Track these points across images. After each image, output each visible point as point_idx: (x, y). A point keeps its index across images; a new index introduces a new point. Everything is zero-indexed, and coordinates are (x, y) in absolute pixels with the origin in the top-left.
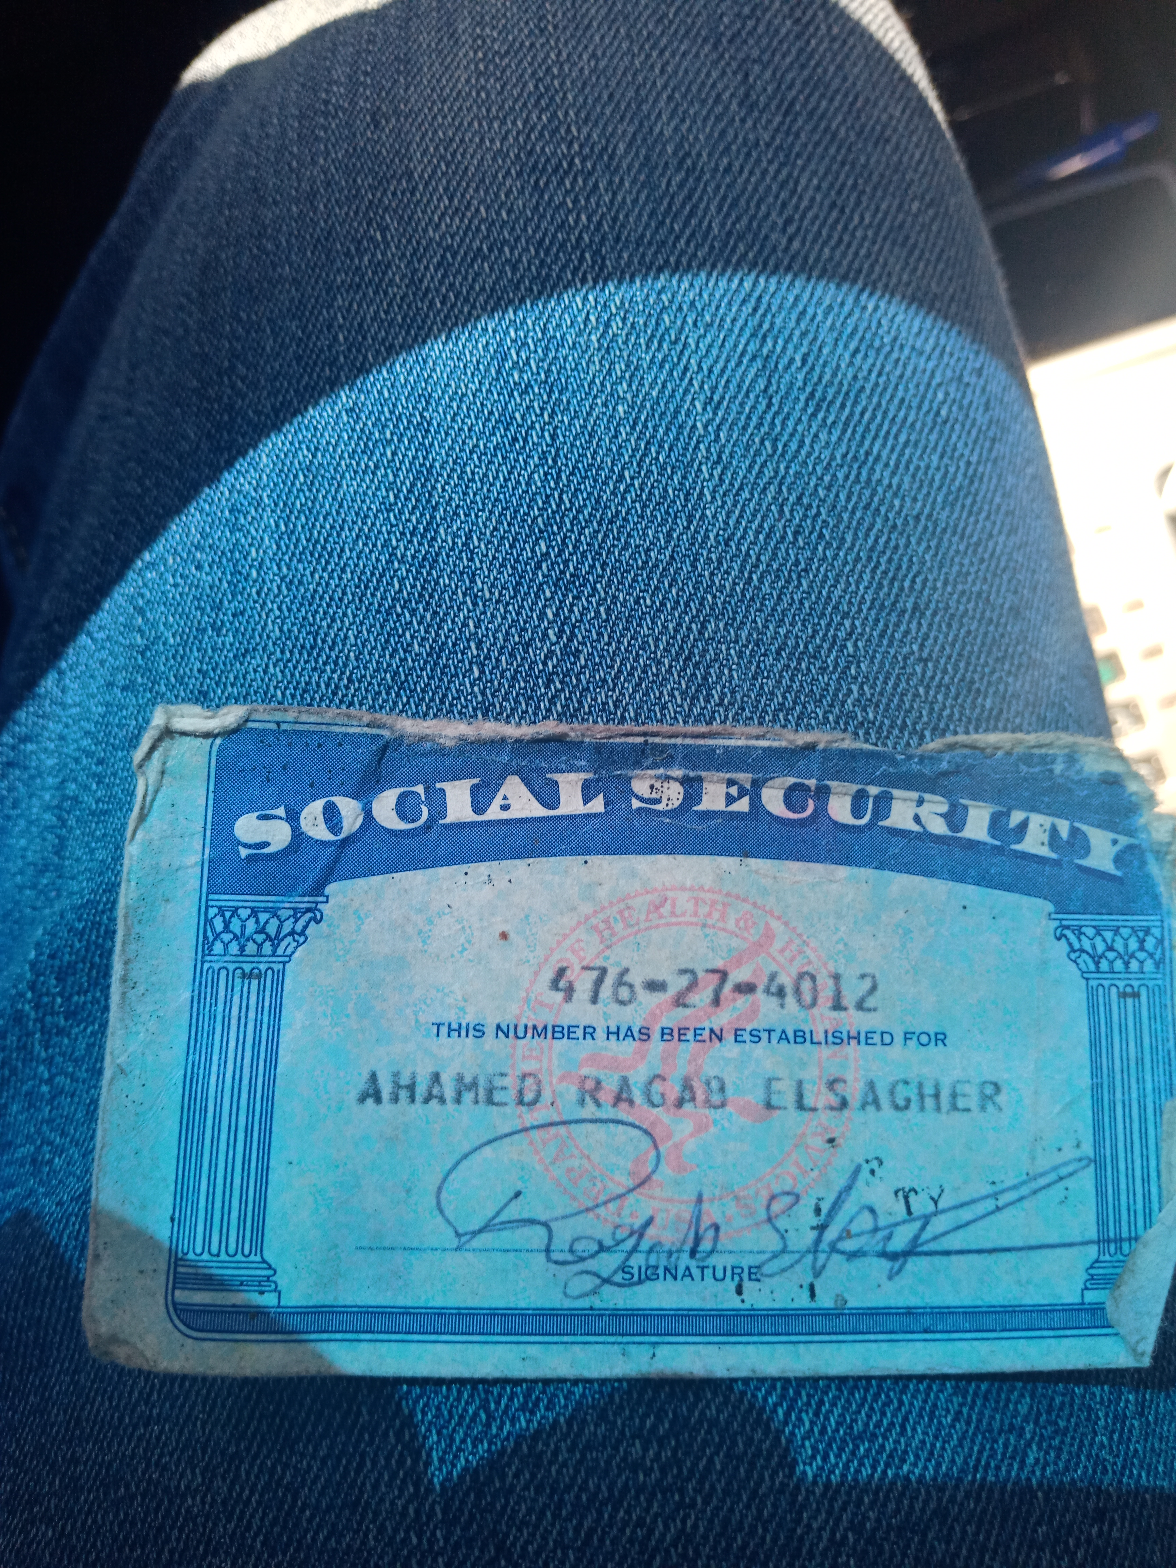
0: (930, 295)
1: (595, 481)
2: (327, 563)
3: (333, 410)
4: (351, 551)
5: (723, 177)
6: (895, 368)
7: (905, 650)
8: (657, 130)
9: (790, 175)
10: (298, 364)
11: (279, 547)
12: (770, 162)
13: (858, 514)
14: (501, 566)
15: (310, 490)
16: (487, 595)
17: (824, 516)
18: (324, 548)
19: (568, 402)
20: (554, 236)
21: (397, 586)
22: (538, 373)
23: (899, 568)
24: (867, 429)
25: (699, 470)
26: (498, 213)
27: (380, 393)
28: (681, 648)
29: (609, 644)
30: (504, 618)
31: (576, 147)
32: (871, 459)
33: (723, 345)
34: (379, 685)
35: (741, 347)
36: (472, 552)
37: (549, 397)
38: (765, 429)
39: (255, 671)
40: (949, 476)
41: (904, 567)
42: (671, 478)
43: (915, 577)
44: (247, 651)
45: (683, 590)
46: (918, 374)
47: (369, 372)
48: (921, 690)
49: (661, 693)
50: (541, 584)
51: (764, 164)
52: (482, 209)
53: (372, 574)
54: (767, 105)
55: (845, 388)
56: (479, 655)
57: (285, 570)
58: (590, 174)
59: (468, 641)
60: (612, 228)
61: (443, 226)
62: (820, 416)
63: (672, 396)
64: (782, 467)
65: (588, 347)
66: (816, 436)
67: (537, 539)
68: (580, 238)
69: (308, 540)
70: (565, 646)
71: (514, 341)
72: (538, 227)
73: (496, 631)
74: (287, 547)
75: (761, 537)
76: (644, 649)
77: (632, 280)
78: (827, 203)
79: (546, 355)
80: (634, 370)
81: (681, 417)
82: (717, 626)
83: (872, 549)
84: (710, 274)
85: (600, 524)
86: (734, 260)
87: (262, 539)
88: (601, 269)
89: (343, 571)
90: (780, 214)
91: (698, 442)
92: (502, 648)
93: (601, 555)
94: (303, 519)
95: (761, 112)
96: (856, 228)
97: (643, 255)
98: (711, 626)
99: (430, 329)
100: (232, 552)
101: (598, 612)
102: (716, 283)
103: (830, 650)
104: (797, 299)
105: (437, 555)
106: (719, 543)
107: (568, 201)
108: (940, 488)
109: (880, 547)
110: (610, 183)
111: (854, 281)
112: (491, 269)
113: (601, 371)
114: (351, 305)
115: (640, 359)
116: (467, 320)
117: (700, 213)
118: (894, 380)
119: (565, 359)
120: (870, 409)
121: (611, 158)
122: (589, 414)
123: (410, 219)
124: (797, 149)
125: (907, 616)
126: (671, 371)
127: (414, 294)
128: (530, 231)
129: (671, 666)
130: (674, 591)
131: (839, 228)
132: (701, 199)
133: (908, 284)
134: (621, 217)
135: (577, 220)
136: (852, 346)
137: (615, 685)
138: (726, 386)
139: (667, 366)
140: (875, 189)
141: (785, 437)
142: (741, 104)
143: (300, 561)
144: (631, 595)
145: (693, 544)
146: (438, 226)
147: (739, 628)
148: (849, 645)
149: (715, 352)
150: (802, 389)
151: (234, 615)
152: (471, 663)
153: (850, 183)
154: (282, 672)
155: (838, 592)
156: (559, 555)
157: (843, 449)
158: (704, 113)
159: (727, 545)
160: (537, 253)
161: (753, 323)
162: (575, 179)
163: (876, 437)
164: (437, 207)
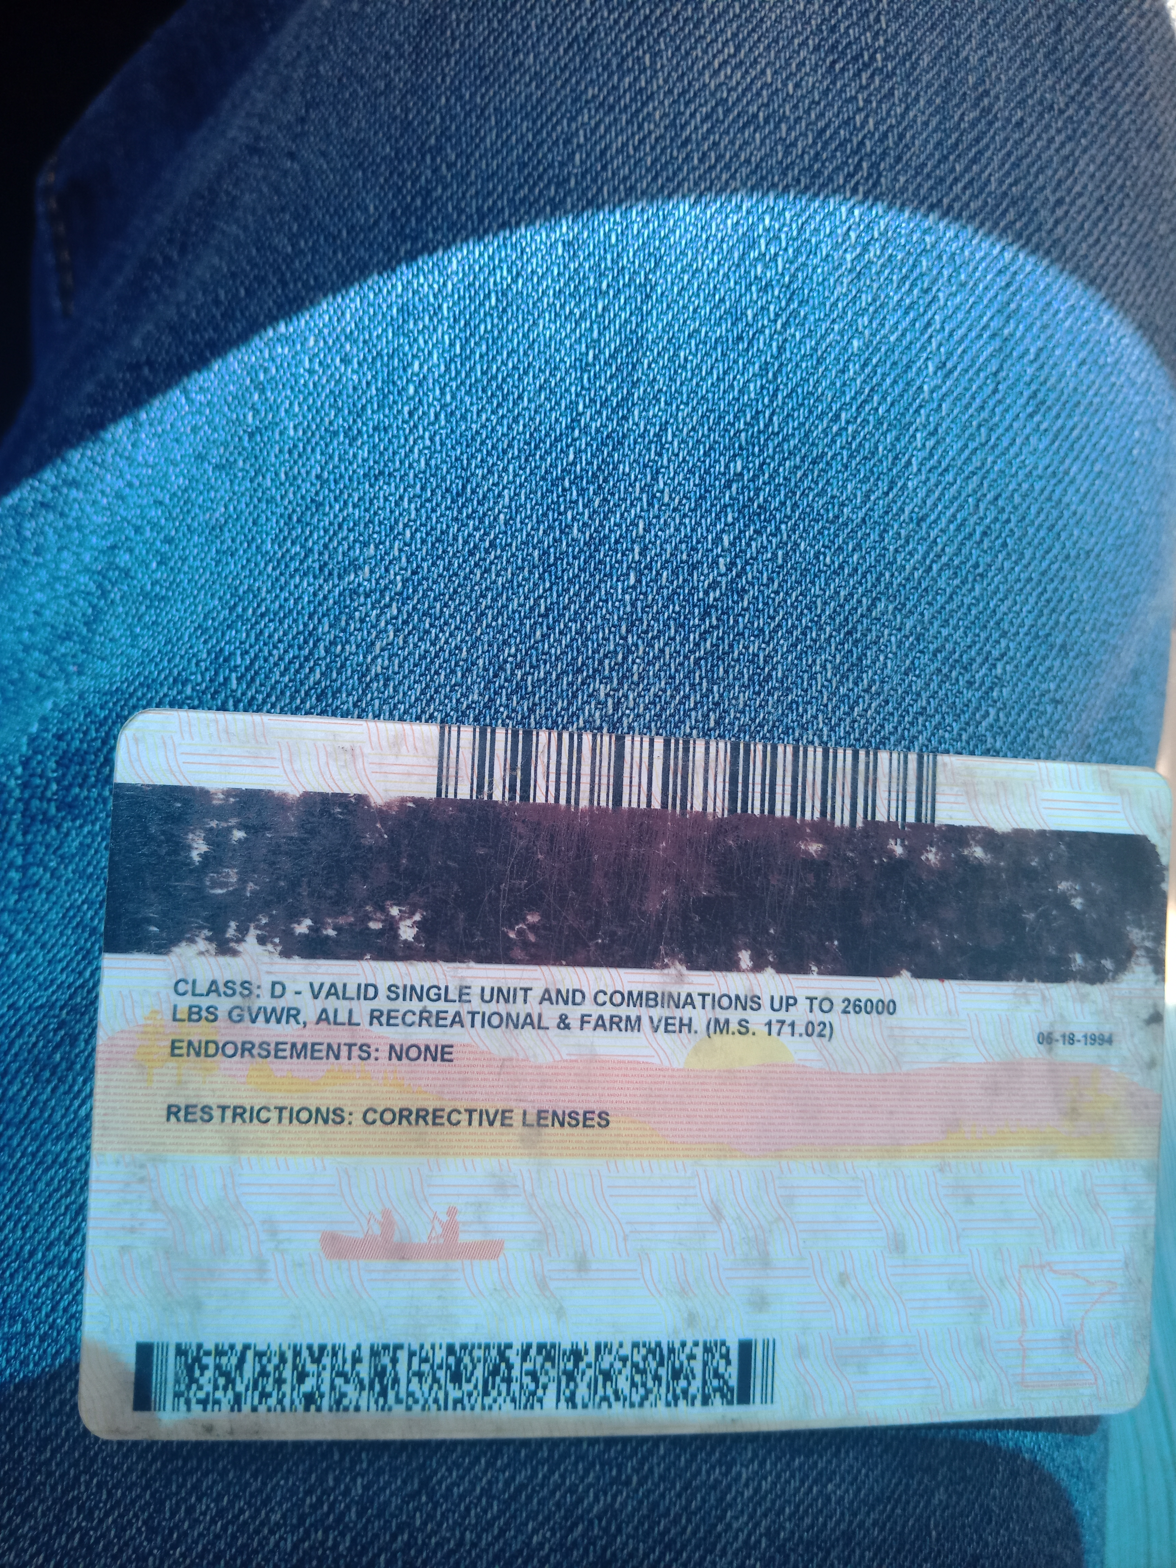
0: (1153, 327)
1: (811, 412)
2: (499, 405)
3: (548, 236)
4: (529, 401)
5: (1013, 131)
6: (1110, 392)
7: (1044, 686)
8: (964, 54)
9: (1072, 152)
10: (520, 171)
11: (448, 369)
12: (1059, 131)
13: (1042, 533)
14: (689, 471)
15: (500, 318)
16: (666, 499)
17: (1012, 525)
18: (500, 388)
19: (805, 317)
20: (836, 132)
21: (571, 457)
22: (783, 274)
23: (1061, 600)
24: (1071, 448)
25: (914, 436)
26: (784, 84)
27: (607, 236)
28: (846, 619)
29: (777, 593)
30: (677, 530)
31: (881, 41)
32: (1067, 479)
33: (969, 312)
34: (523, 560)
35: (985, 319)
36: (662, 447)
37: (788, 305)
39: (386, 499)
40: (1123, 520)
41: (1065, 601)
42: (884, 434)
43: (1071, 614)
44: (381, 473)
45: (864, 558)
46: (1125, 406)
47: (599, 208)
48: (1046, 732)
49: (814, 661)
50: (725, 506)
51: (1053, 132)
52: (769, 72)
53: (547, 435)
54: (1070, 67)
55: (1063, 398)
56: (640, 562)
57: (448, 397)
58: (889, 76)
59: (633, 542)
60: (896, 145)
61: (722, 73)
62: (1037, 418)
63: (908, 348)
64: (990, 460)
65: (840, 265)
66: (1027, 438)
67: (735, 456)
68: (861, 143)
69: (484, 373)
70: (732, 581)
71: (767, 230)
72: (822, 115)
73: (666, 541)
74: (458, 373)
75: (952, 527)
76: (810, 609)
77: (901, 210)
78: (1096, 195)
79: (796, 257)
80: (879, 306)
81: (911, 374)
82: (886, 607)
83: (1043, 574)
84: (976, 231)
85: (803, 460)
86: (1002, 224)
87: (430, 353)
88: (875, 185)
89: (516, 420)
90: (1054, 192)
91: (921, 407)
92: (667, 561)
93: (794, 494)
94: (484, 348)
95: (1064, 72)
96: (1113, 232)
97: (920, 185)
98: (881, 606)
99: (680, 185)
100: (391, 357)
101: (775, 555)
102: (979, 243)
103: (981, 666)
104: (1048, 287)
105: (624, 436)
106: (911, 519)
107: (860, 97)
108: (1113, 529)
109: (1050, 574)
110: (906, 94)
111: (1099, 288)
112: (763, 142)
113: (846, 295)
114: (597, 125)
115: (887, 296)
116: (722, 190)
117: (984, 161)
118: (1106, 405)
119: (815, 269)
120: (1080, 426)
121: (913, 67)
122: (823, 337)
123: (687, 53)
124: (1085, 126)
125: (1054, 652)
126: (915, 320)
127: (672, 140)
128: (813, 116)
129: (831, 636)
130: (855, 557)
131: (1101, 225)
132: (987, 146)
133: (1140, 308)
134: (908, 136)
135: (865, 122)
136: (1081, 355)
137: (771, 638)
138: (961, 357)
139: (912, 315)
140: (1138, 196)
141: (1000, 431)
142: (1046, 56)
143: (468, 393)
144: (813, 547)
145: (887, 513)
146: (716, 73)
147: (907, 617)
148: (999, 666)
149: (960, 316)
150: (1029, 384)
151: (375, 428)
152: (629, 568)
153: (1119, 182)
154: (417, 510)
155: (1003, 608)
156: (752, 480)
157: (1046, 461)
158: (1012, 52)
159: (918, 524)
160: (815, 143)
161: (1003, 298)
162: (872, 76)
163: (1077, 458)
164: (720, 52)
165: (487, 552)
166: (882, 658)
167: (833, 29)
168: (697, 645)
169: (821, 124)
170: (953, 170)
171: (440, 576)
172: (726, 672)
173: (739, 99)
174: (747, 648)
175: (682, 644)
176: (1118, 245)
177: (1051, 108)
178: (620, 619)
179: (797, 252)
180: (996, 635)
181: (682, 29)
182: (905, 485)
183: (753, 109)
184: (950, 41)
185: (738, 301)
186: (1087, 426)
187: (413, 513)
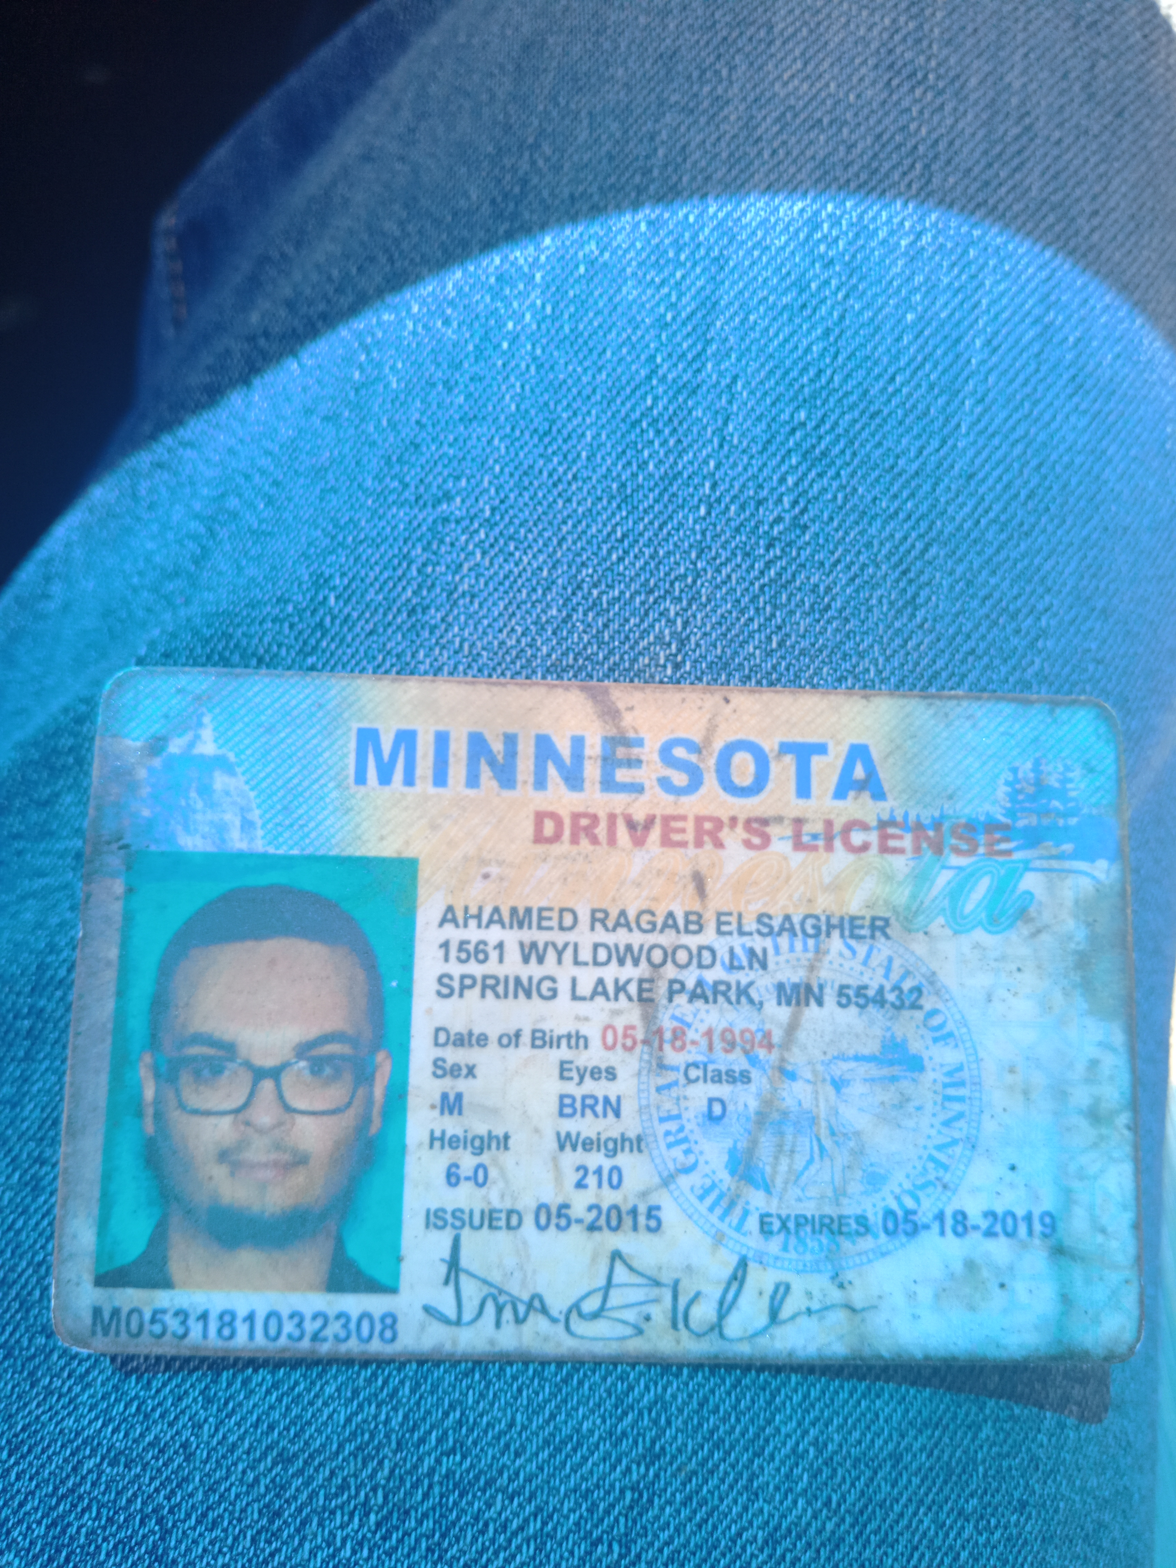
1: (868, 373)
5: (1052, 147)
8: (1008, 79)
16: (735, 442)
17: (1054, 492)
19: (864, 292)
20: (892, 137)
21: (649, 403)
25: (962, 402)
26: (847, 95)
28: (901, 560)
29: (837, 530)
30: (745, 469)
33: (1012, 298)
35: (1028, 306)
38: (1028, 389)
39: (479, 439)
44: (475, 417)
46: (1158, 402)
51: (1087, 153)
56: (710, 496)
58: (940, 93)
59: (704, 478)
60: (947, 150)
62: (1076, 399)
63: (958, 324)
67: (799, 407)
68: (915, 147)
70: (796, 518)
71: (830, 216)
72: (879, 122)
76: (867, 548)
81: (960, 348)
83: (1085, 540)
85: (860, 415)
87: (523, 315)
91: (969, 377)
93: (853, 444)
95: (1097, 104)
97: (967, 187)
105: (698, 387)
107: (914, 109)
108: (1148, 512)
112: (827, 142)
115: (938, 279)
121: (962, 87)
123: (759, 68)
126: (963, 301)
127: (745, 138)
129: (886, 574)
130: (909, 505)
134: (957, 144)
135: (917, 130)
136: (1118, 349)
137: (831, 571)
139: (960, 296)
142: (1082, 89)
144: (870, 492)
145: (938, 468)
147: (957, 563)
149: (1004, 301)
153: (1150, 204)
155: (1047, 566)
157: (1085, 439)
160: (873, 145)
161: (1044, 289)
162: (925, 92)
163: (1114, 440)
164: (790, 67)
165: (569, 484)
166: (934, 598)
167: (890, 52)
168: (762, 573)
169: (879, 129)
170: (997, 175)
171: (526, 504)
172: (789, 599)
173: (805, 107)
174: (808, 578)
175: (748, 571)
176: (1149, 259)
177: (1086, 132)
178: (691, 546)
179: (857, 235)
180: (1040, 590)
181: (755, 48)
182: (955, 446)
183: (818, 114)
184: (995, 69)
185: (804, 274)
186: (1122, 414)
187: (503, 451)
